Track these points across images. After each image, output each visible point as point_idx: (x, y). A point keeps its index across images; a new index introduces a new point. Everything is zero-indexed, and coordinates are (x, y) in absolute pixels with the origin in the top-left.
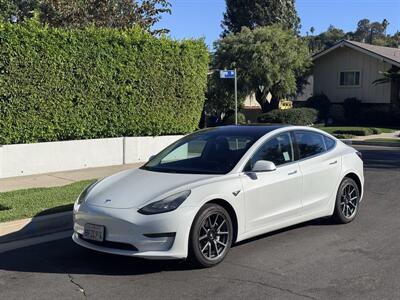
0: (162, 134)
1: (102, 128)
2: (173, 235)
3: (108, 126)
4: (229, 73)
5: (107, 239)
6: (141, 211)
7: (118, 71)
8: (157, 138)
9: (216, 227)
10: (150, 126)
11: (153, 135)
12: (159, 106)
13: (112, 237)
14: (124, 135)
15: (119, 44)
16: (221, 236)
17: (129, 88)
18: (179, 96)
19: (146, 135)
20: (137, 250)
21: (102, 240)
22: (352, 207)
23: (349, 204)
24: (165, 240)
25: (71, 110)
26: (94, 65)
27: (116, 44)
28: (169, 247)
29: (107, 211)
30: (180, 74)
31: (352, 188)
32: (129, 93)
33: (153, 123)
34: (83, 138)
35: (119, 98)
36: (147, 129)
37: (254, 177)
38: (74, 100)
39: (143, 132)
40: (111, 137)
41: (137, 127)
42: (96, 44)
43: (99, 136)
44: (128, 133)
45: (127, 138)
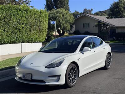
0: (35, 42)
1: (14, 40)
2: (59, 76)
3: (16, 39)
4: (53, 22)
5: (33, 79)
6: (46, 67)
7: (19, 20)
8: (33, 43)
9: (73, 72)
10: (30, 39)
11: (31, 42)
12: (33, 32)
13: (35, 78)
14: (22, 43)
15: (20, 10)
16: (74, 75)
17: (23, 26)
18: (40, 29)
19: (29, 42)
20: (45, 82)
21: (31, 79)
22: (109, 64)
23: (108, 63)
24: (56, 78)
25: (3, 33)
26: (11, 18)
27: (18, 10)
28: (58, 80)
29: (32, 68)
30: (40, 21)
31: (109, 57)
32: (23, 28)
33: (31, 38)
34: (7, 44)
35: (20, 29)
36: (29, 40)
37: (83, 54)
38: (4, 30)
39: (28, 41)
40: (17, 43)
41: (26, 40)
42: (11, 10)
43: (13, 43)
44: (23, 42)
45: (22, 44)
